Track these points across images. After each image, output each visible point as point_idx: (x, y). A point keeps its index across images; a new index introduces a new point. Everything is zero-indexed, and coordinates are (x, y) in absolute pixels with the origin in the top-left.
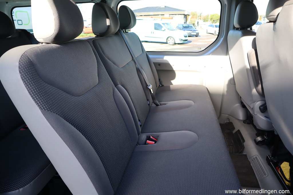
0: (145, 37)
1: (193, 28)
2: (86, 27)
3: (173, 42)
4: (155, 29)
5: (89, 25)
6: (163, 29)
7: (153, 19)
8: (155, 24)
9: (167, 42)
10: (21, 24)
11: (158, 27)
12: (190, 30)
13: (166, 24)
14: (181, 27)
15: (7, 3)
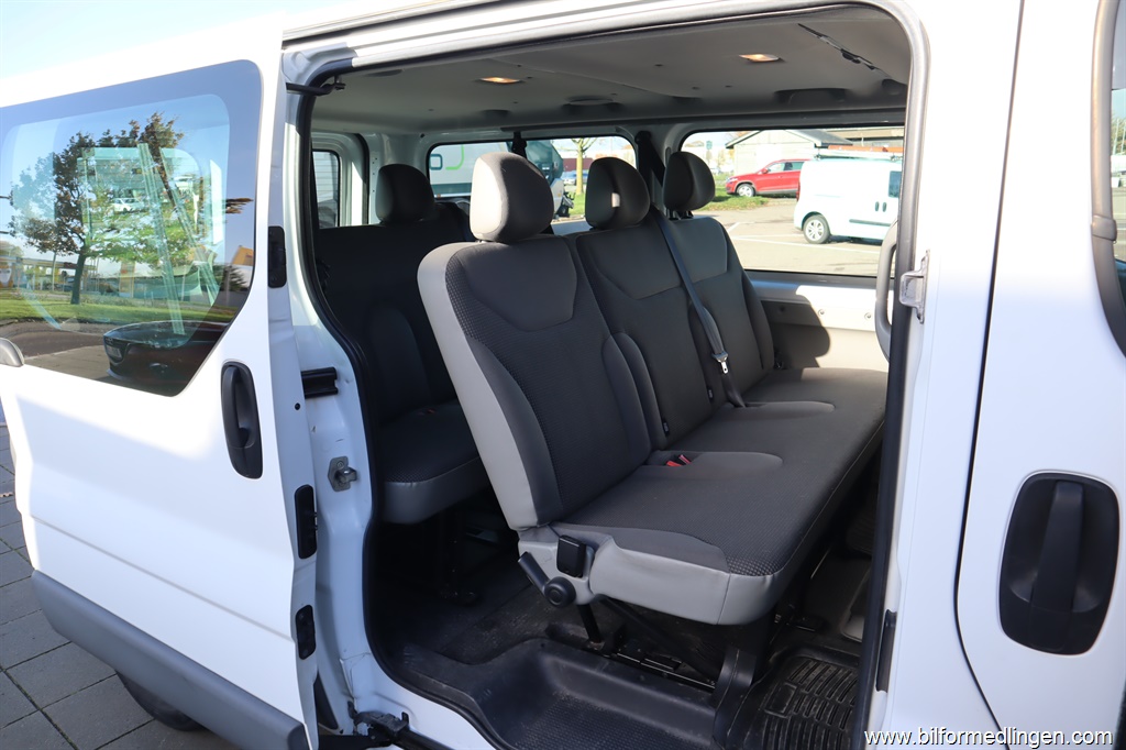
0: (852, 221)
7: (888, 155)
8: (894, 175)
10: (439, 166)
15: (422, 136)
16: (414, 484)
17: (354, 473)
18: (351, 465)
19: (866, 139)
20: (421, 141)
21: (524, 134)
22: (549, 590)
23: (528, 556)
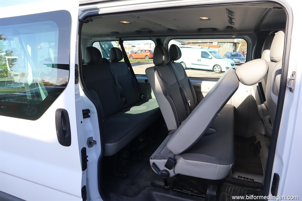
0: (192, 64)
1: (242, 57)
2: (135, 53)
3: (219, 70)
4: (202, 57)
5: (139, 51)
6: (210, 57)
7: (200, 47)
8: (202, 52)
9: (213, 70)
11: (204, 55)
12: (239, 59)
13: (213, 53)
14: (230, 55)
15: (91, 39)
16: (113, 144)
17: (95, 142)
18: (94, 139)
19: (192, 43)
20: (91, 40)
21: (122, 39)
22: (162, 174)
23: (154, 164)
